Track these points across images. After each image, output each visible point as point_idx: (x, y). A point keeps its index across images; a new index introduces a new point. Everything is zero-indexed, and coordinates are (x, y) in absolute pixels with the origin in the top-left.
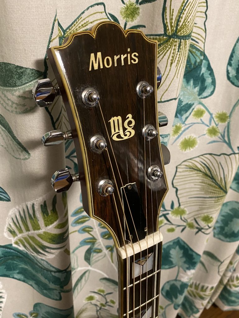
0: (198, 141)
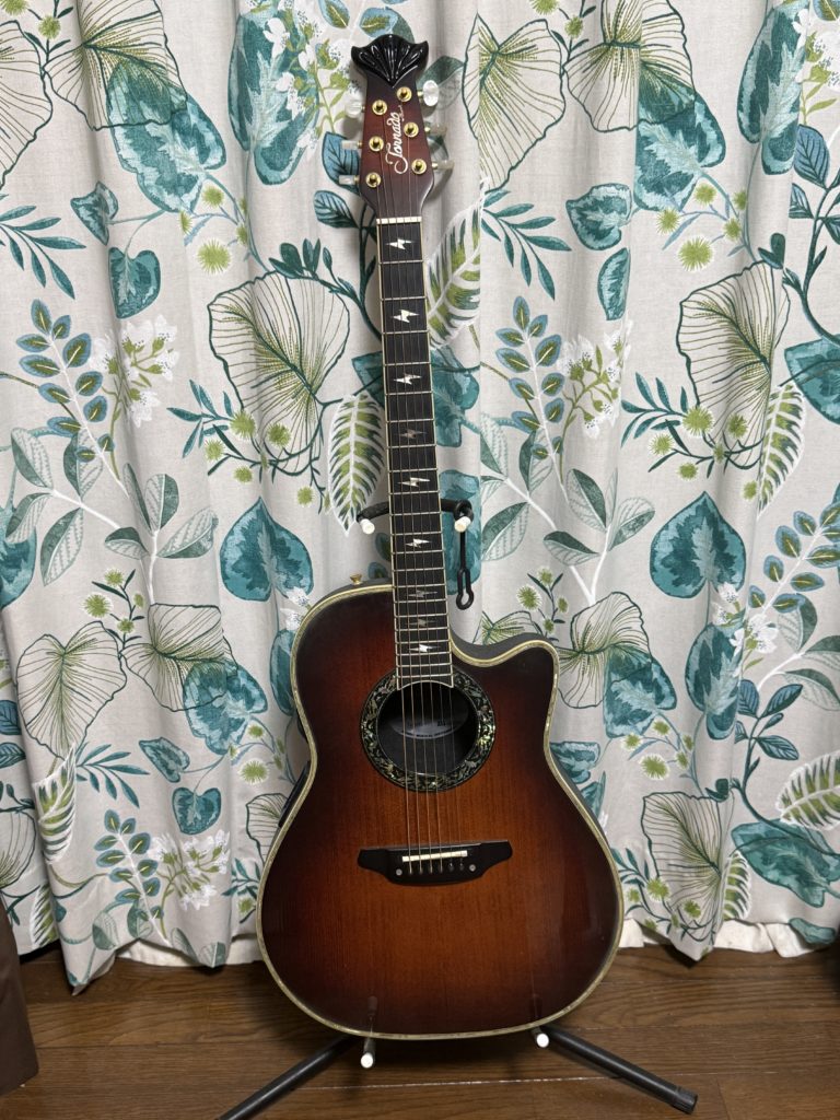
0: (714, 250)
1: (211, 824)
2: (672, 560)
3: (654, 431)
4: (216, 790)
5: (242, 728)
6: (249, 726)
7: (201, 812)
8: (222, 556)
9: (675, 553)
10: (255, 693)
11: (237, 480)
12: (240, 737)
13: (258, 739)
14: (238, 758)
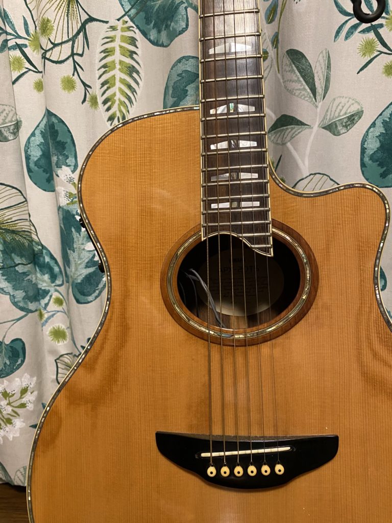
1: (18, 368)
2: (379, 155)
3: (360, 34)
4: (20, 340)
5: (47, 298)
6: (53, 297)
7: (9, 358)
8: (26, 152)
9: (382, 147)
10: (56, 269)
11: (35, 91)
12: (47, 305)
13: (60, 308)
14: (46, 321)
